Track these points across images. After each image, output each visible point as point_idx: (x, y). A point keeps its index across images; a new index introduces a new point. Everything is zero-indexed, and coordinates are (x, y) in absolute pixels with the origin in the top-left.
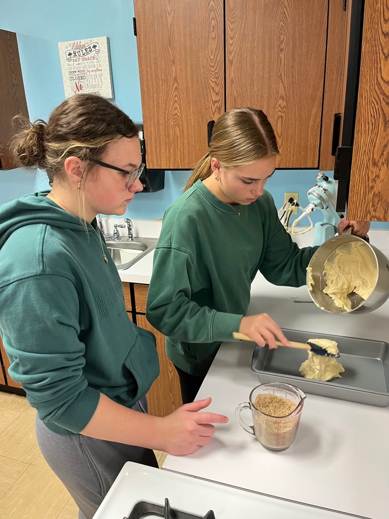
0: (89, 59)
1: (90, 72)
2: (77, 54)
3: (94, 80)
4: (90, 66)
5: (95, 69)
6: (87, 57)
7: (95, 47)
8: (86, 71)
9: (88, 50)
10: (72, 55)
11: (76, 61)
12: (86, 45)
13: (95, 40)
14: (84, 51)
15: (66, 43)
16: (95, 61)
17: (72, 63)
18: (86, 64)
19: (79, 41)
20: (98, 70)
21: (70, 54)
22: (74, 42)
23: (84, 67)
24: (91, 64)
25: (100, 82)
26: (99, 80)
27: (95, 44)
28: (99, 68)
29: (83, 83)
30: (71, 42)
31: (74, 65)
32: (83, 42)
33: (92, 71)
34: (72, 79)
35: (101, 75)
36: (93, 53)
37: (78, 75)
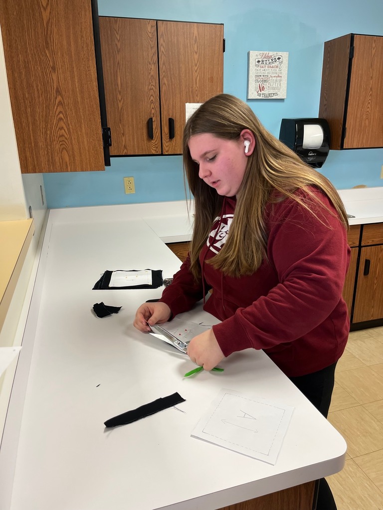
0: (273, 67)
1: (272, 77)
2: (264, 62)
3: (274, 84)
4: (273, 73)
5: (277, 75)
6: (272, 65)
7: (279, 59)
8: (269, 75)
9: (274, 60)
10: (260, 63)
11: (263, 67)
12: (273, 57)
13: (280, 54)
14: (270, 61)
15: (257, 52)
16: (278, 69)
17: (259, 68)
18: (270, 70)
19: (267, 52)
20: (278, 76)
21: (259, 62)
22: (263, 52)
23: (268, 73)
24: (274, 71)
25: (279, 85)
26: (279, 84)
27: (280, 57)
28: (280, 75)
29: (266, 85)
30: (261, 52)
31: (261, 71)
32: (271, 53)
33: (274, 77)
34: (257, 81)
35: (281, 80)
36: (277, 63)
37: (262, 78)
